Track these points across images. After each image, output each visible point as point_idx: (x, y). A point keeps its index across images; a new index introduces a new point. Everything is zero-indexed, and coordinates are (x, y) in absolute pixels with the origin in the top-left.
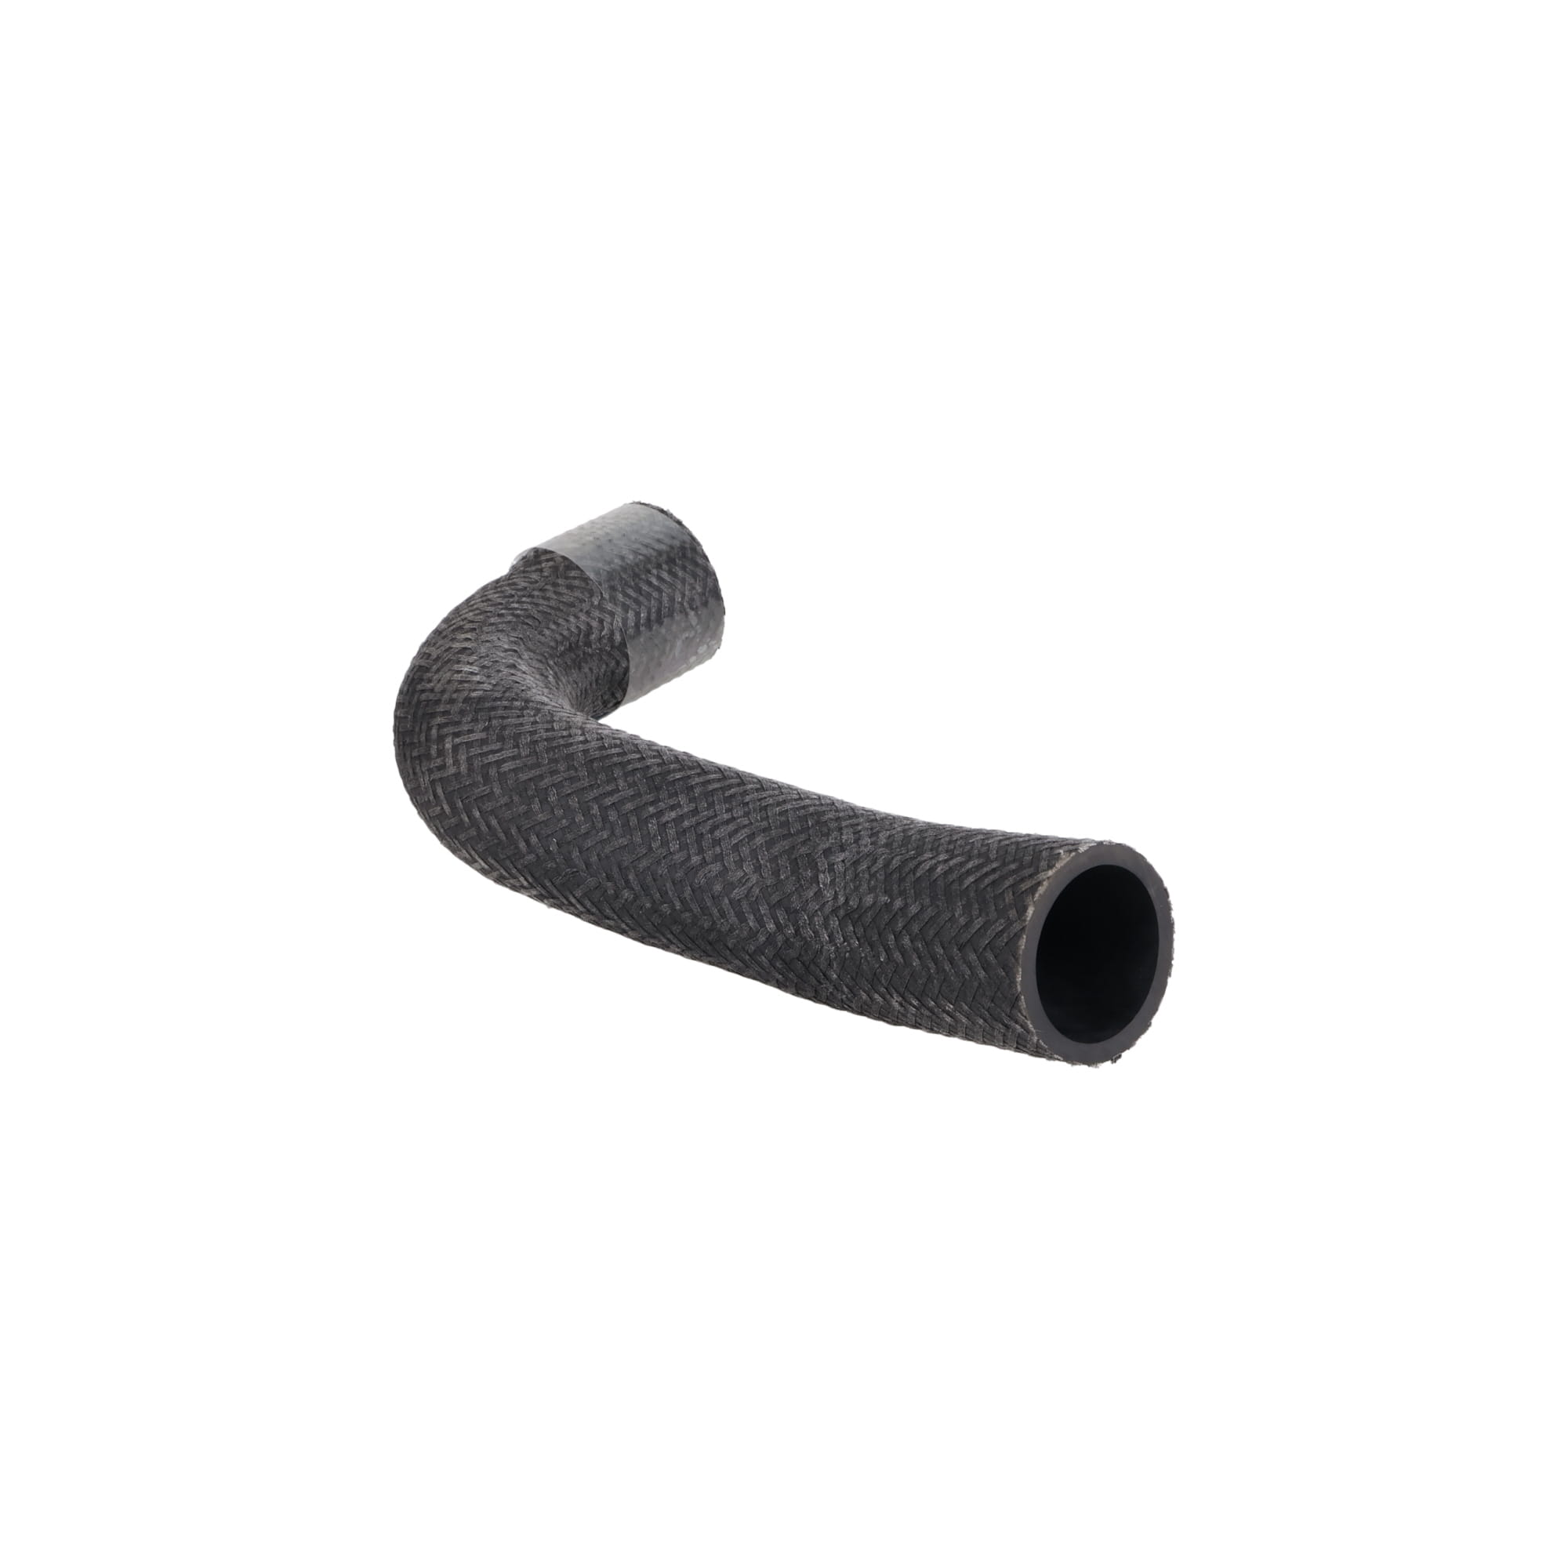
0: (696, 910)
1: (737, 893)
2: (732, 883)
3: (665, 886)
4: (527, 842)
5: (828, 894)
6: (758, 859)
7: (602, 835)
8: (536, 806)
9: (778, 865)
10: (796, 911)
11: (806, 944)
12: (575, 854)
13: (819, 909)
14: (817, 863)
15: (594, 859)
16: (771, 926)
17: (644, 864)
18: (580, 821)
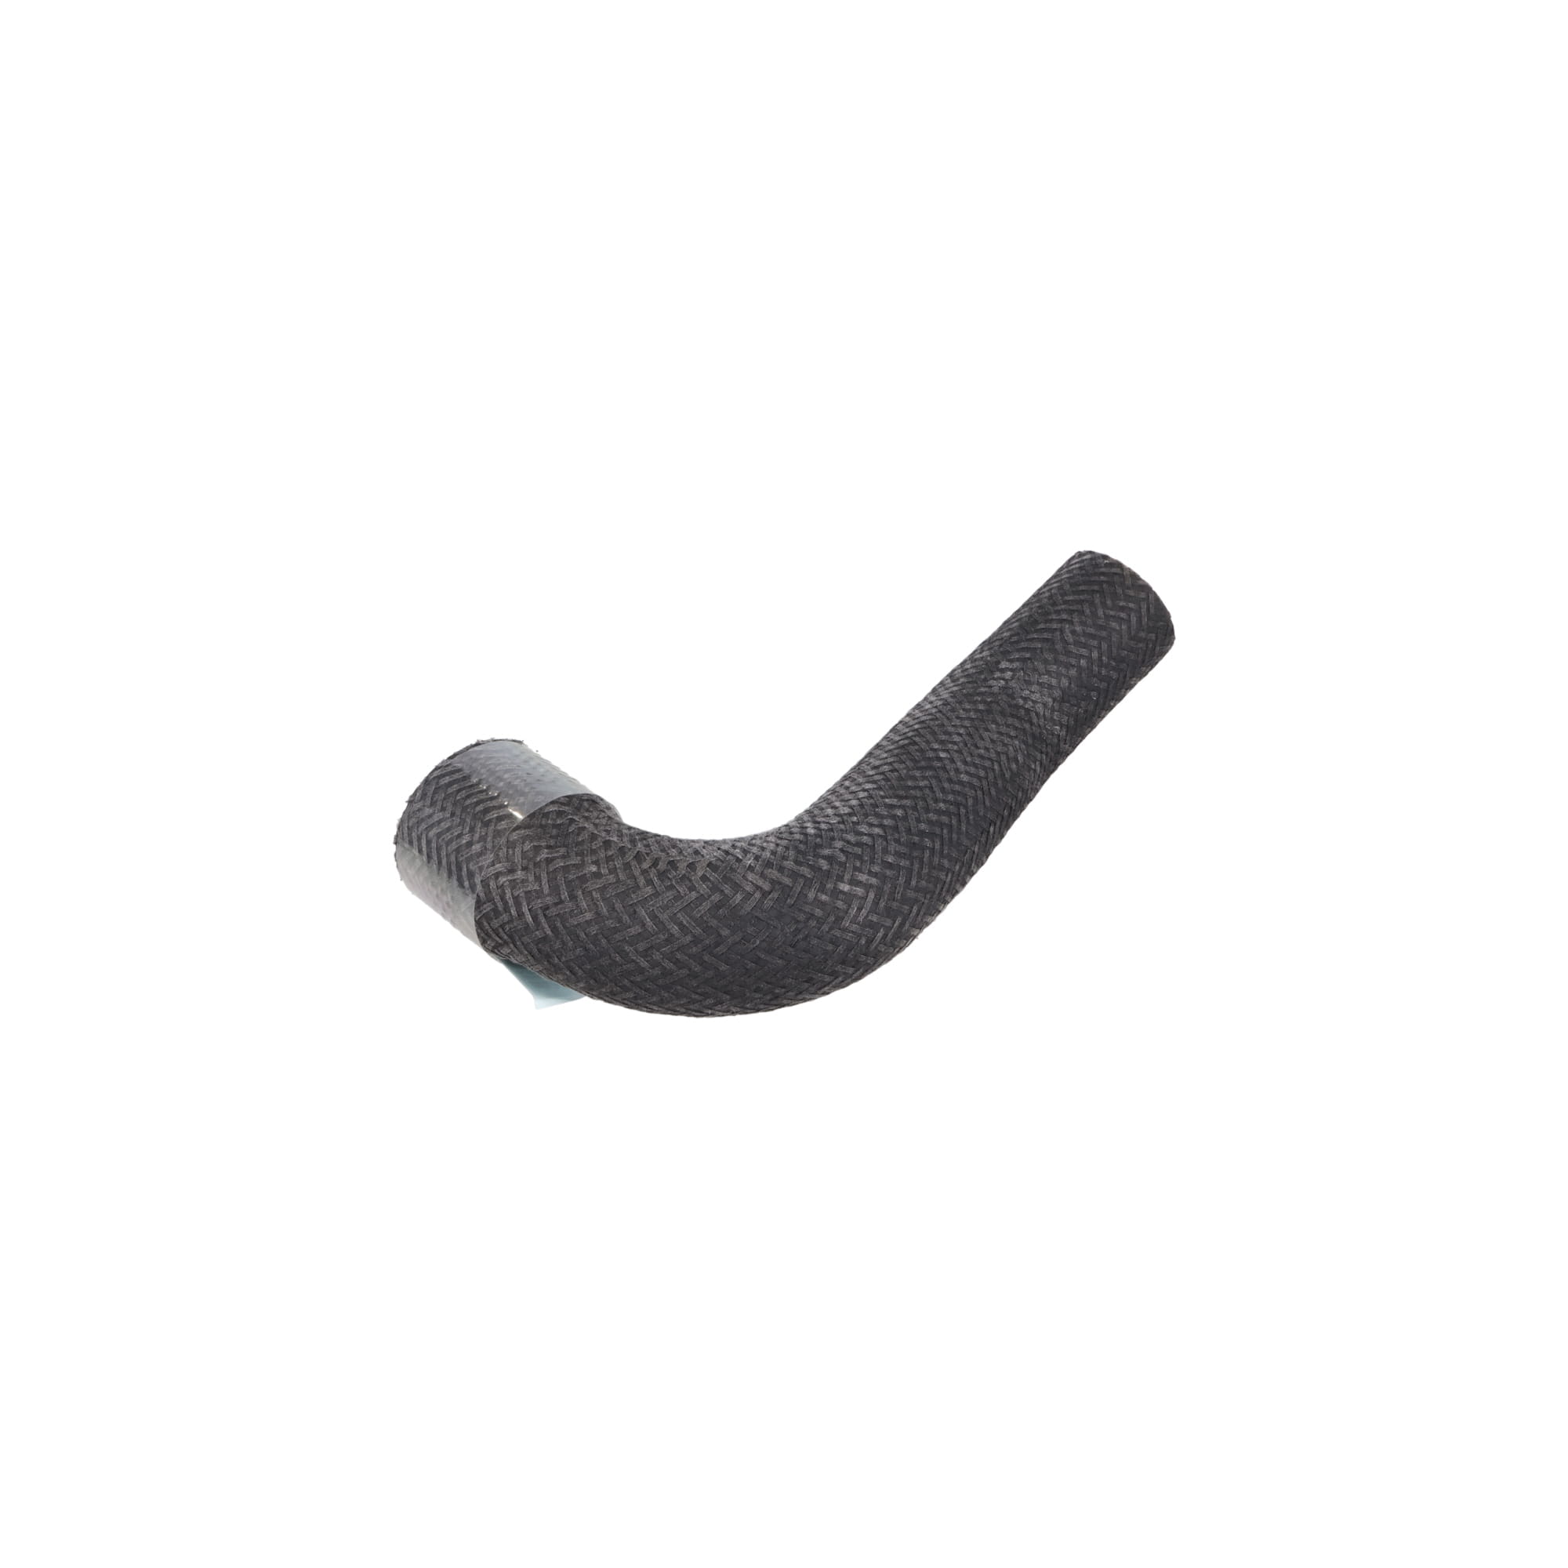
1: (1020, 758)
2: (1015, 757)
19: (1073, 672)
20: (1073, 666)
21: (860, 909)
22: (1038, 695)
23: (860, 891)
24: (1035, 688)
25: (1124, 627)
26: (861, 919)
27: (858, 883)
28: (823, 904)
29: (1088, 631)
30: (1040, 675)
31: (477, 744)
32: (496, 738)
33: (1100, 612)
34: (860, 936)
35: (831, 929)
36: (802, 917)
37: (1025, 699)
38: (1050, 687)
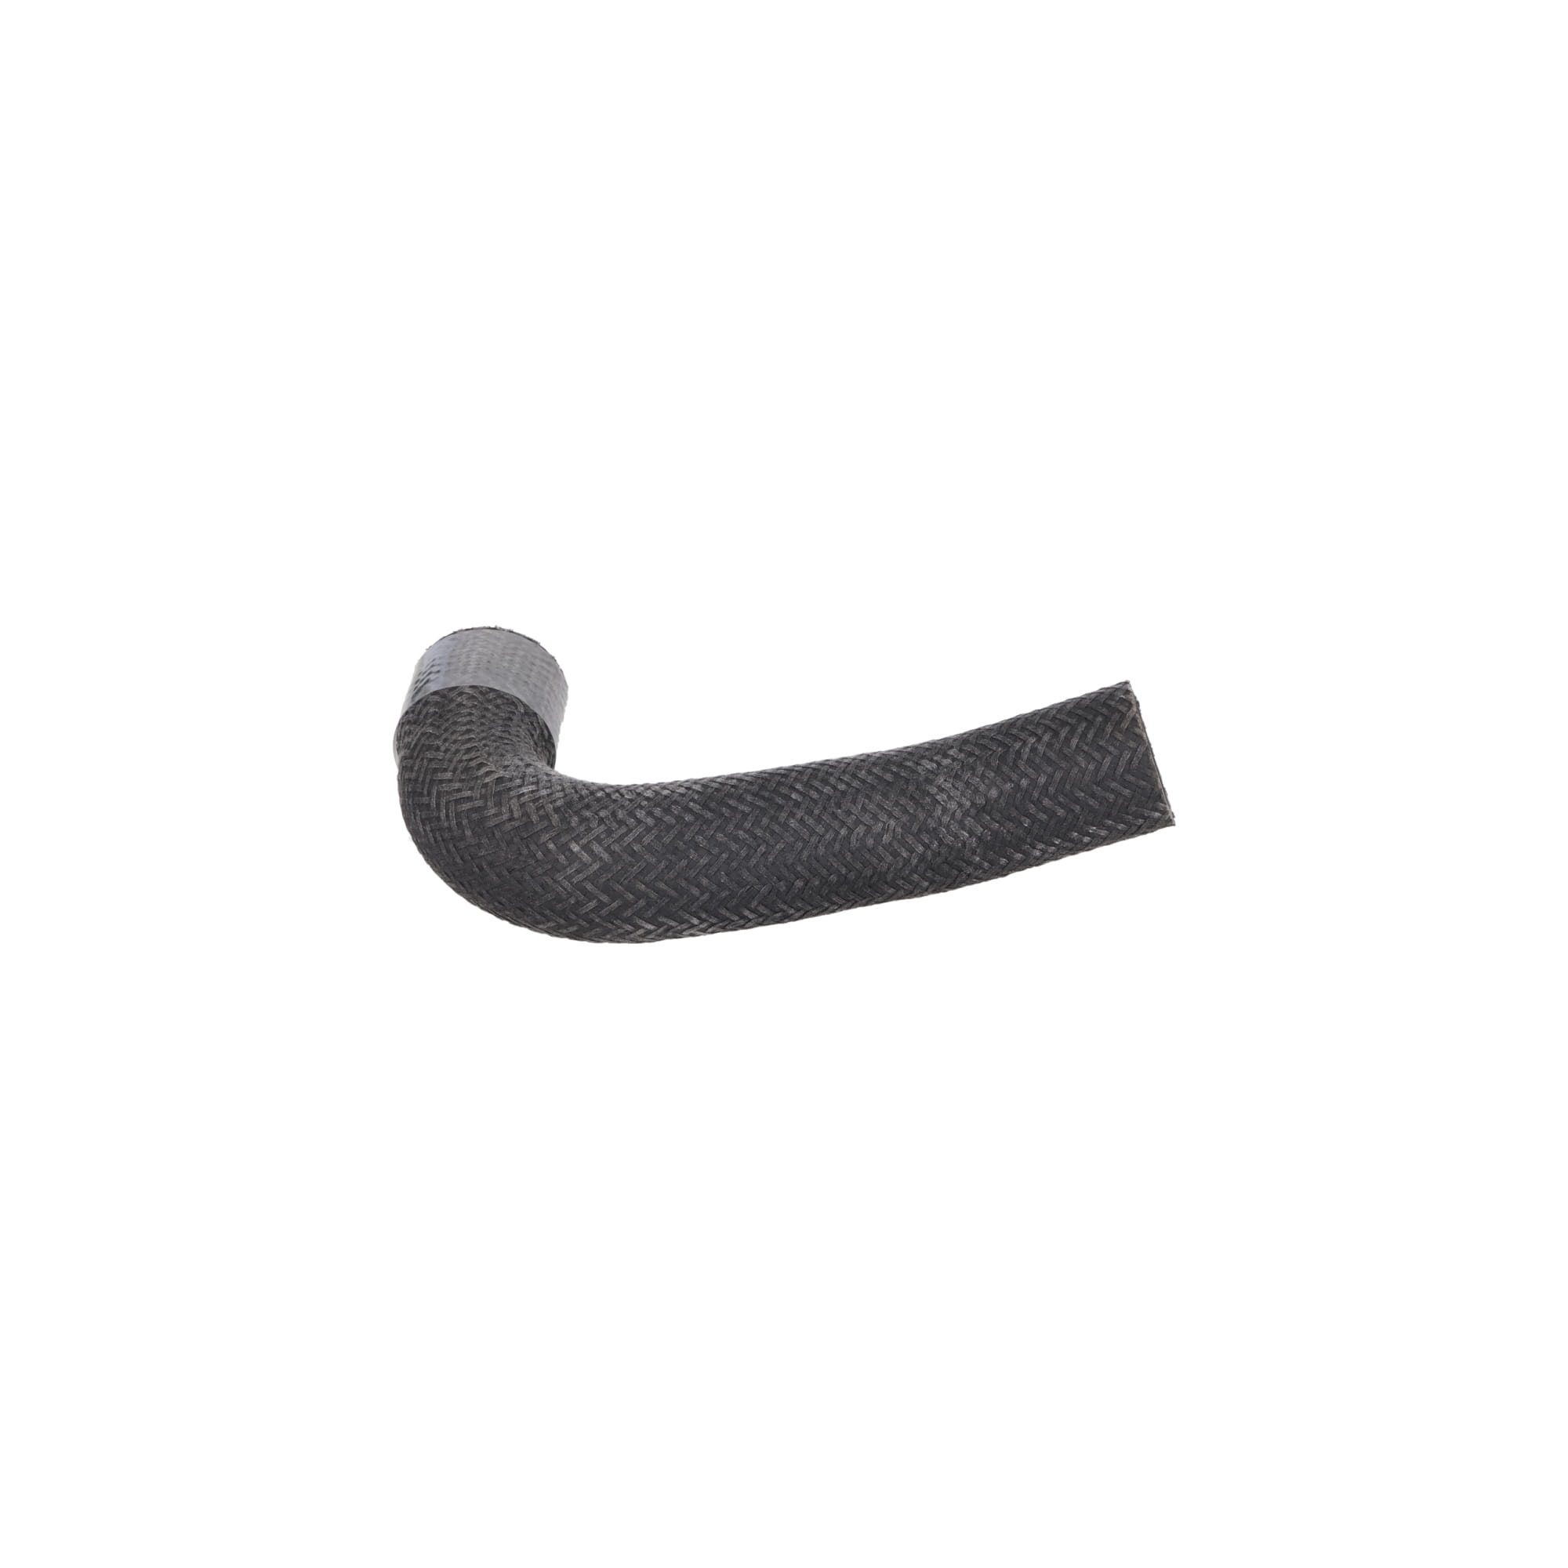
0: (859, 866)
1: (886, 838)
2: (879, 834)
3: (828, 861)
4: (699, 886)
5: (953, 806)
6: (885, 809)
7: (761, 850)
8: (693, 855)
9: (902, 805)
10: (935, 829)
11: (951, 848)
12: (745, 874)
13: (950, 819)
14: (928, 791)
15: (763, 870)
16: (921, 849)
17: (805, 853)
18: (736, 849)
19: (1008, 786)
20: (1011, 781)
21: (578, 872)
22: (959, 793)
23: (586, 857)
24: (960, 785)
25: (1091, 767)
26: (575, 880)
27: (591, 852)
28: (549, 851)
29: (1048, 755)
30: (973, 774)
31: (495, 629)
32: (514, 631)
33: (1075, 742)
34: (570, 895)
35: (545, 873)
36: (525, 852)
37: (941, 790)
38: (976, 791)
